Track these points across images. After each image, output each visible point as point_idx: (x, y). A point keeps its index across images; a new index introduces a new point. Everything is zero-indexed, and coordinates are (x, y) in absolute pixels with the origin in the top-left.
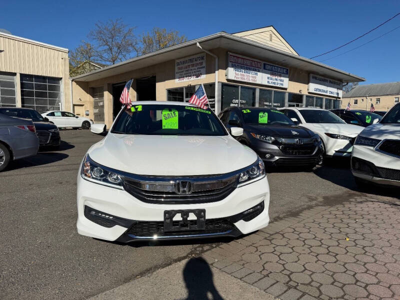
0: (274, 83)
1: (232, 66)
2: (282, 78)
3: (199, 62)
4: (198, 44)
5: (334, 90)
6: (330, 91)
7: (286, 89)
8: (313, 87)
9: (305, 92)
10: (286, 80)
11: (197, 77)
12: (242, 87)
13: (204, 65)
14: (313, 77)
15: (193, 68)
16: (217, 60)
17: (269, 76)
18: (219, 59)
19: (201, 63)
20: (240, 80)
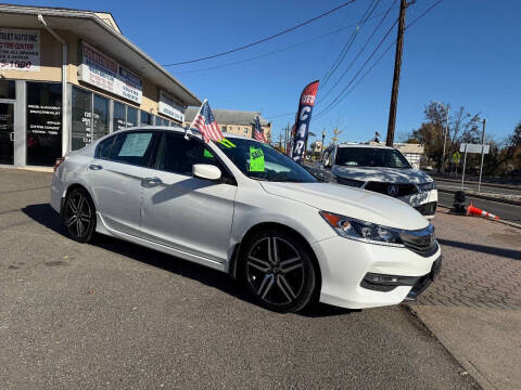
0: (129, 95)
1: (87, 63)
2: (136, 91)
3: (22, 42)
4: (40, 17)
5: (179, 113)
6: (176, 113)
7: (139, 105)
8: (163, 107)
9: (155, 113)
10: (140, 93)
11: (21, 66)
12: (96, 95)
13: (37, 49)
14: (164, 95)
15: (10, 50)
16: (65, 48)
17: (124, 84)
18: (68, 48)
19: (31, 47)
20: (95, 84)
